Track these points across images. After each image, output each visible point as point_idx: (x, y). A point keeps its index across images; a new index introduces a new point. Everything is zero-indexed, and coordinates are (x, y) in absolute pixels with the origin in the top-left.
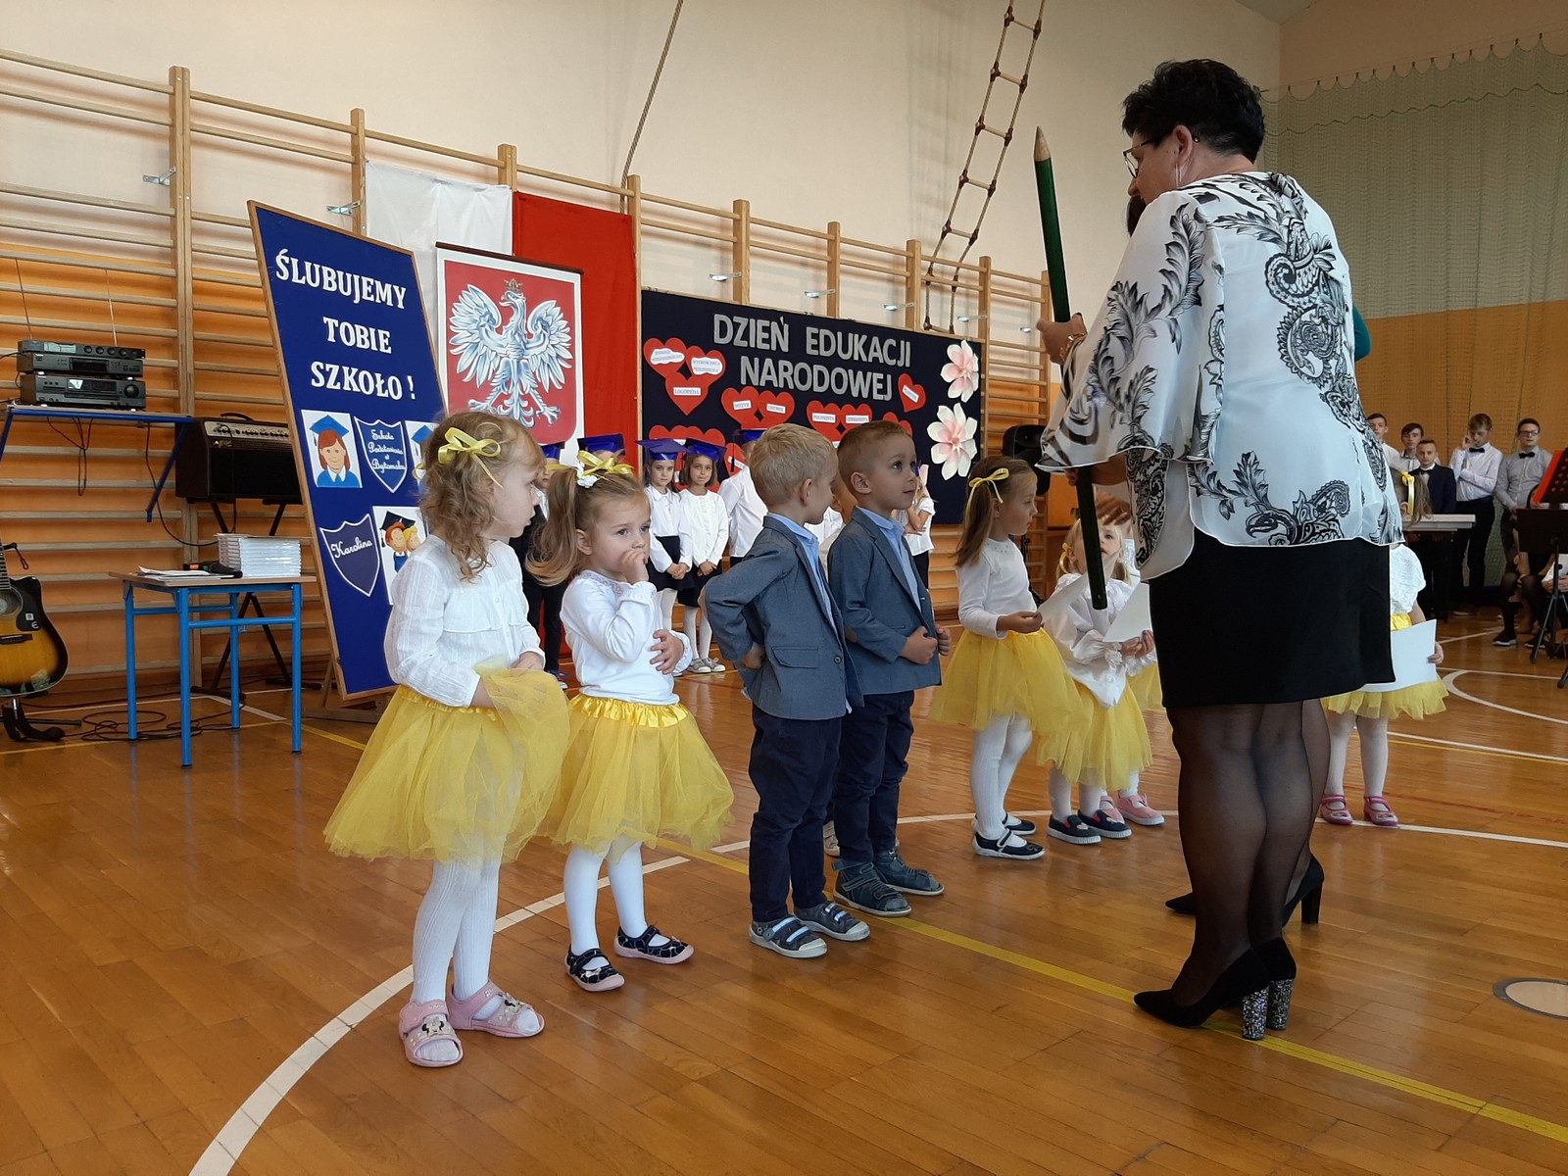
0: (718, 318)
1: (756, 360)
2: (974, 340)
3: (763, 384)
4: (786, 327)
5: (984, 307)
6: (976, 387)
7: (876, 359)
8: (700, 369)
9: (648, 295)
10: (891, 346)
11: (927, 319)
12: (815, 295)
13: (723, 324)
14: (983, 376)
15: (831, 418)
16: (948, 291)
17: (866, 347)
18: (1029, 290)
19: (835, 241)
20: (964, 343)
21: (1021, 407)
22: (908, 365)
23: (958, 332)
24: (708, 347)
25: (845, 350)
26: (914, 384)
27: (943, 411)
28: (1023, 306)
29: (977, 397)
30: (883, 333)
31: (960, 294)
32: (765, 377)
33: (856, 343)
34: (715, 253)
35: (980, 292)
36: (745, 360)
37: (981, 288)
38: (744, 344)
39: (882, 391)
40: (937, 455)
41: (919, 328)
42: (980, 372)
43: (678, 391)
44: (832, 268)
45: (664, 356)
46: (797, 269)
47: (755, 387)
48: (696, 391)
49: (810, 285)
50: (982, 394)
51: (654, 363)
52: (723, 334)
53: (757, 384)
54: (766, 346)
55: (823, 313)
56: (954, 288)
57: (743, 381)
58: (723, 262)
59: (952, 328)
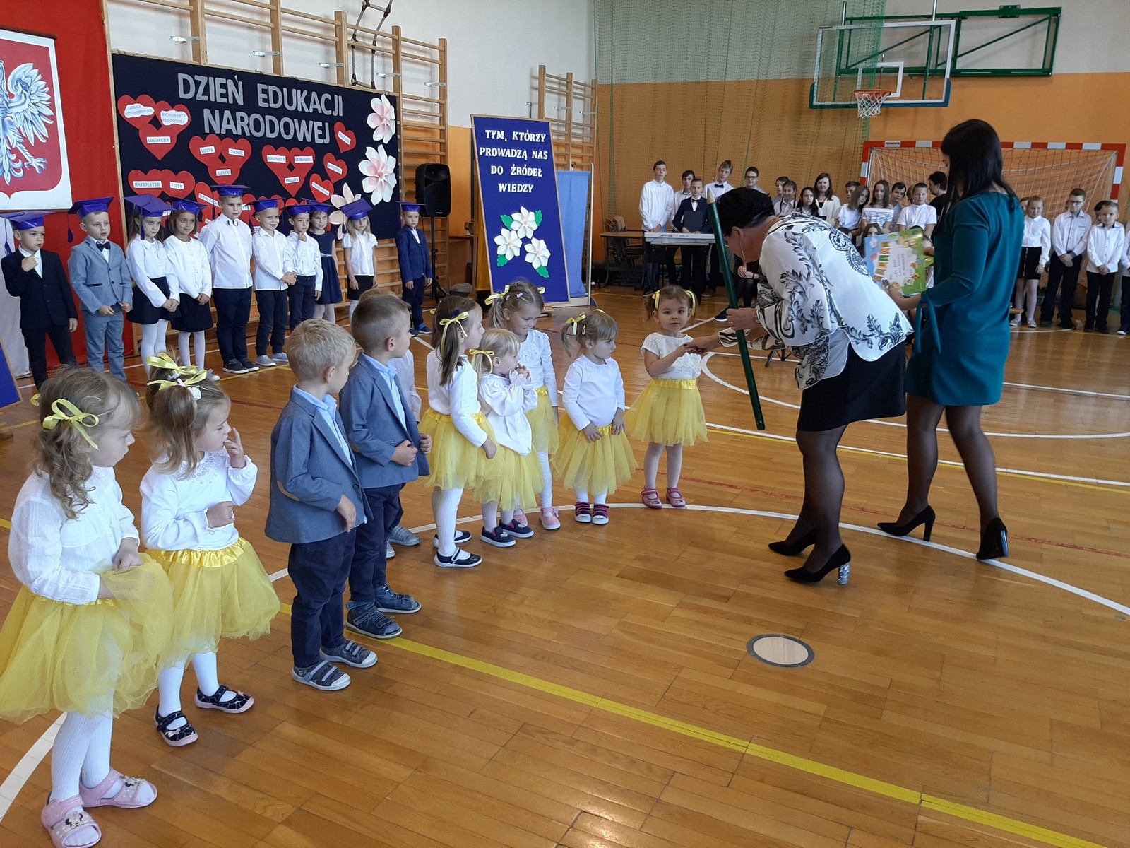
0: (181, 77)
1: (217, 112)
2: (391, 94)
3: (224, 132)
4: (240, 84)
5: (397, 67)
6: (394, 132)
7: (315, 110)
8: (169, 121)
9: (118, 57)
10: (327, 99)
11: (354, 77)
12: (262, 54)
13: (186, 82)
14: (398, 123)
15: (282, 159)
16: (368, 52)
17: (307, 100)
18: (430, 53)
19: (277, 11)
20: (383, 96)
21: (427, 145)
22: (341, 115)
23: (379, 88)
24: (175, 102)
25: (290, 103)
26: (346, 130)
27: (370, 151)
28: (425, 65)
29: (394, 139)
30: (320, 88)
31: (378, 55)
32: (225, 126)
33: (299, 97)
34: (174, 18)
35: (393, 54)
36: (207, 112)
37: (394, 52)
38: (206, 98)
39: (321, 137)
40: (367, 186)
41: (347, 84)
42: (396, 120)
43: (151, 140)
44: (275, 32)
45: (136, 110)
46: (246, 32)
47: (216, 134)
48: (167, 140)
49: (258, 45)
50: (399, 136)
51: (128, 116)
52: (187, 90)
53: (219, 132)
54: (225, 100)
55: (270, 71)
56: (373, 51)
57: (207, 130)
58: (181, 25)
59: (373, 83)
